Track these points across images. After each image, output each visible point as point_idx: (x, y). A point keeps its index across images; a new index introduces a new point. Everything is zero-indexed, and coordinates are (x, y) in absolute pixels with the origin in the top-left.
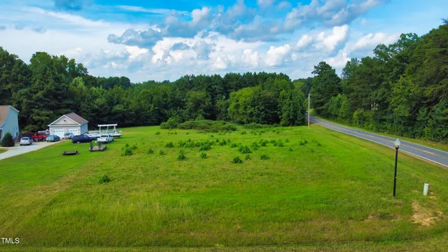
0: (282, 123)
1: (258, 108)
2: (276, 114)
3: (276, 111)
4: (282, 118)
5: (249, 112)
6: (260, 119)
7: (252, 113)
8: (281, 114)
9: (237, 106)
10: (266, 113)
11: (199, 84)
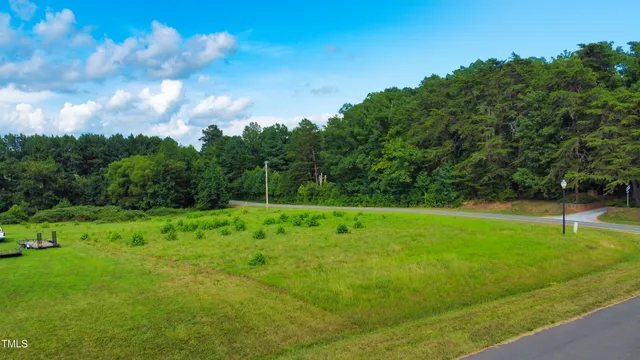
0: (198, 206)
1: (165, 186)
2: (189, 193)
3: (189, 190)
4: (198, 199)
5: (151, 191)
6: (169, 200)
7: (155, 192)
8: (197, 194)
9: (126, 184)
10: (176, 191)
11: (38, 150)
